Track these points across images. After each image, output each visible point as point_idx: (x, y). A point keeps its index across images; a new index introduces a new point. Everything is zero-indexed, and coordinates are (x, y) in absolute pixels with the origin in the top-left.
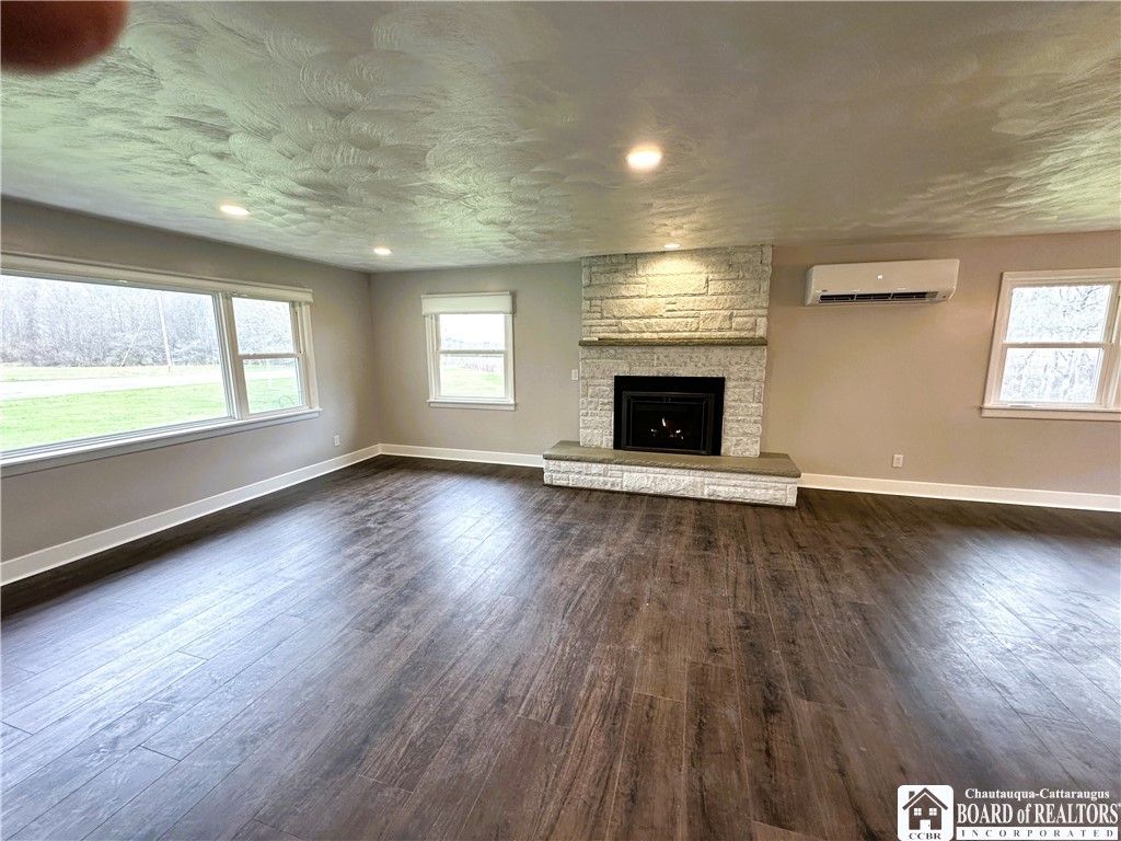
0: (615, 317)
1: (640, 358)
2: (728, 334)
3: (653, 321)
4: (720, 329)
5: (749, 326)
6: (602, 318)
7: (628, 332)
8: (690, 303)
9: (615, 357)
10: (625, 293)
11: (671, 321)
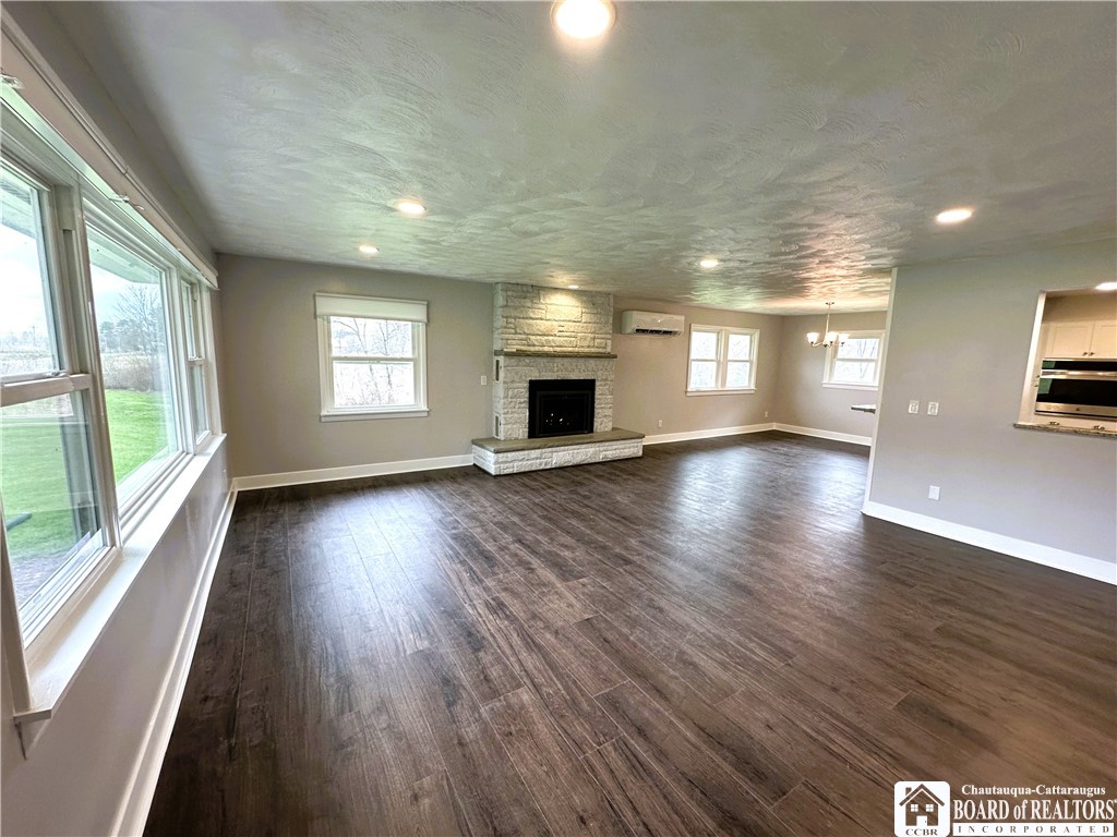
0: (525, 333)
1: (545, 366)
2: (593, 350)
3: (551, 338)
4: (589, 347)
5: (603, 345)
6: (516, 333)
7: (534, 345)
8: (571, 327)
9: (528, 365)
10: (532, 315)
11: (562, 339)
